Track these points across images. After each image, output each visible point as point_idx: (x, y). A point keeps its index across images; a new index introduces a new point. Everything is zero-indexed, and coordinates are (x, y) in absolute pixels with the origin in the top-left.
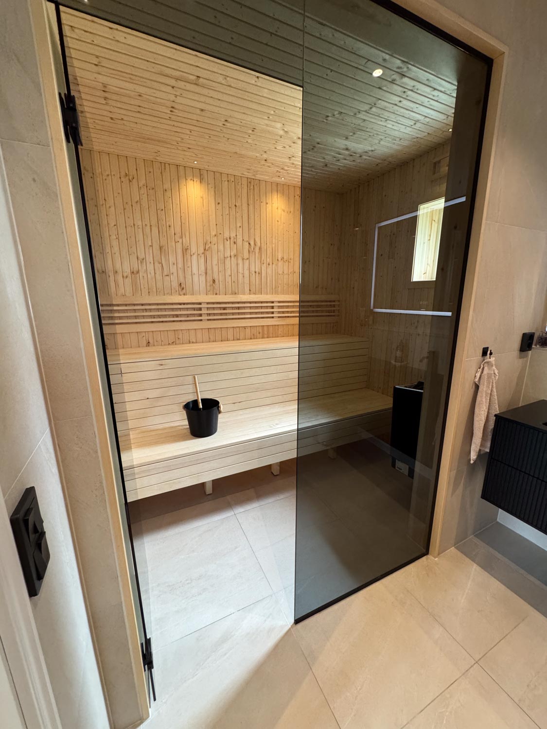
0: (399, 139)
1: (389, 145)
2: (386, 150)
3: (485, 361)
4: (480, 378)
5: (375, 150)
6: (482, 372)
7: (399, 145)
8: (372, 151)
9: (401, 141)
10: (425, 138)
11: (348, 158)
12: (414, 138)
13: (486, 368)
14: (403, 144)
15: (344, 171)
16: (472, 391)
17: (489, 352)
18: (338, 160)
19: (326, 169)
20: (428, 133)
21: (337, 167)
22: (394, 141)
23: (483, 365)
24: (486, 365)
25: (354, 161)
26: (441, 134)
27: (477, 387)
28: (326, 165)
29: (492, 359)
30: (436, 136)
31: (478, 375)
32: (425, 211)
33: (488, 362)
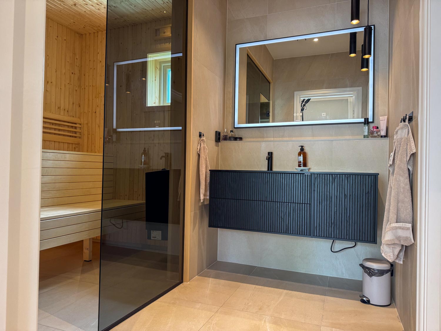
0: (134, 6)
1: (127, 7)
2: (124, 10)
3: (201, 139)
4: (200, 149)
5: (116, 7)
6: (200, 146)
7: (133, 9)
8: (115, 7)
9: (135, 7)
10: (150, 11)
11: (94, 6)
12: (144, 9)
13: (202, 143)
14: (137, 10)
15: (88, 14)
16: (197, 157)
17: (202, 134)
18: (87, 4)
19: (74, 7)
20: (152, 9)
21: (84, 10)
22: (131, 6)
23: (200, 142)
24: (202, 141)
25: (99, 9)
26: (159, 12)
27: (199, 155)
28: (75, 5)
29: (204, 138)
30: (157, 12)
31: (199, 147)
32: (152, 59)
33: (202, 140)
